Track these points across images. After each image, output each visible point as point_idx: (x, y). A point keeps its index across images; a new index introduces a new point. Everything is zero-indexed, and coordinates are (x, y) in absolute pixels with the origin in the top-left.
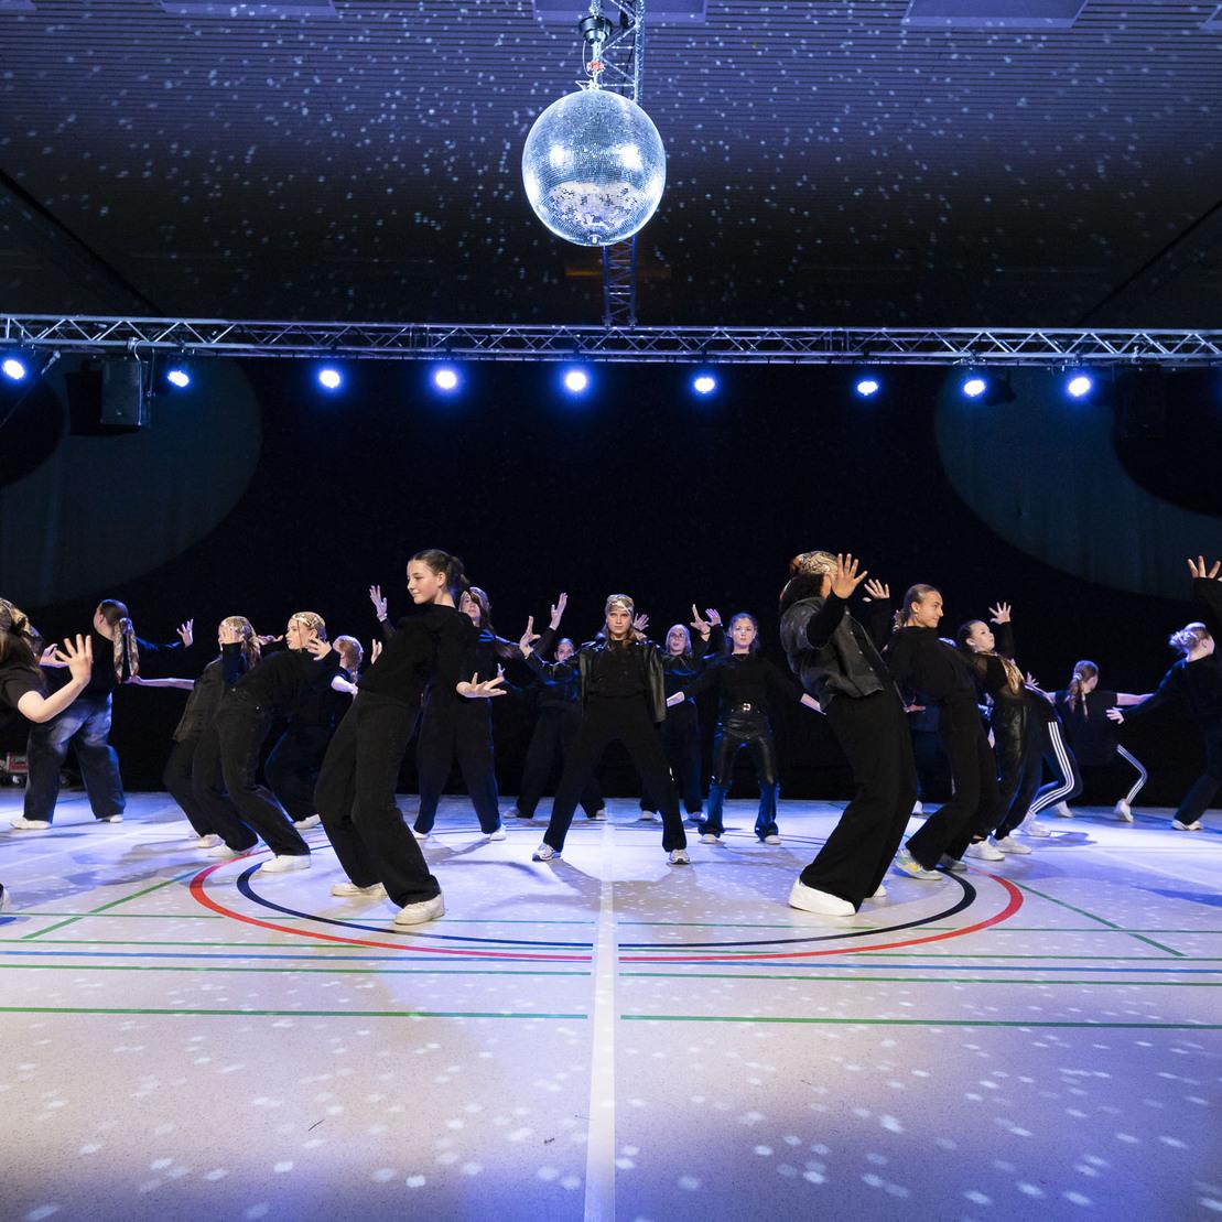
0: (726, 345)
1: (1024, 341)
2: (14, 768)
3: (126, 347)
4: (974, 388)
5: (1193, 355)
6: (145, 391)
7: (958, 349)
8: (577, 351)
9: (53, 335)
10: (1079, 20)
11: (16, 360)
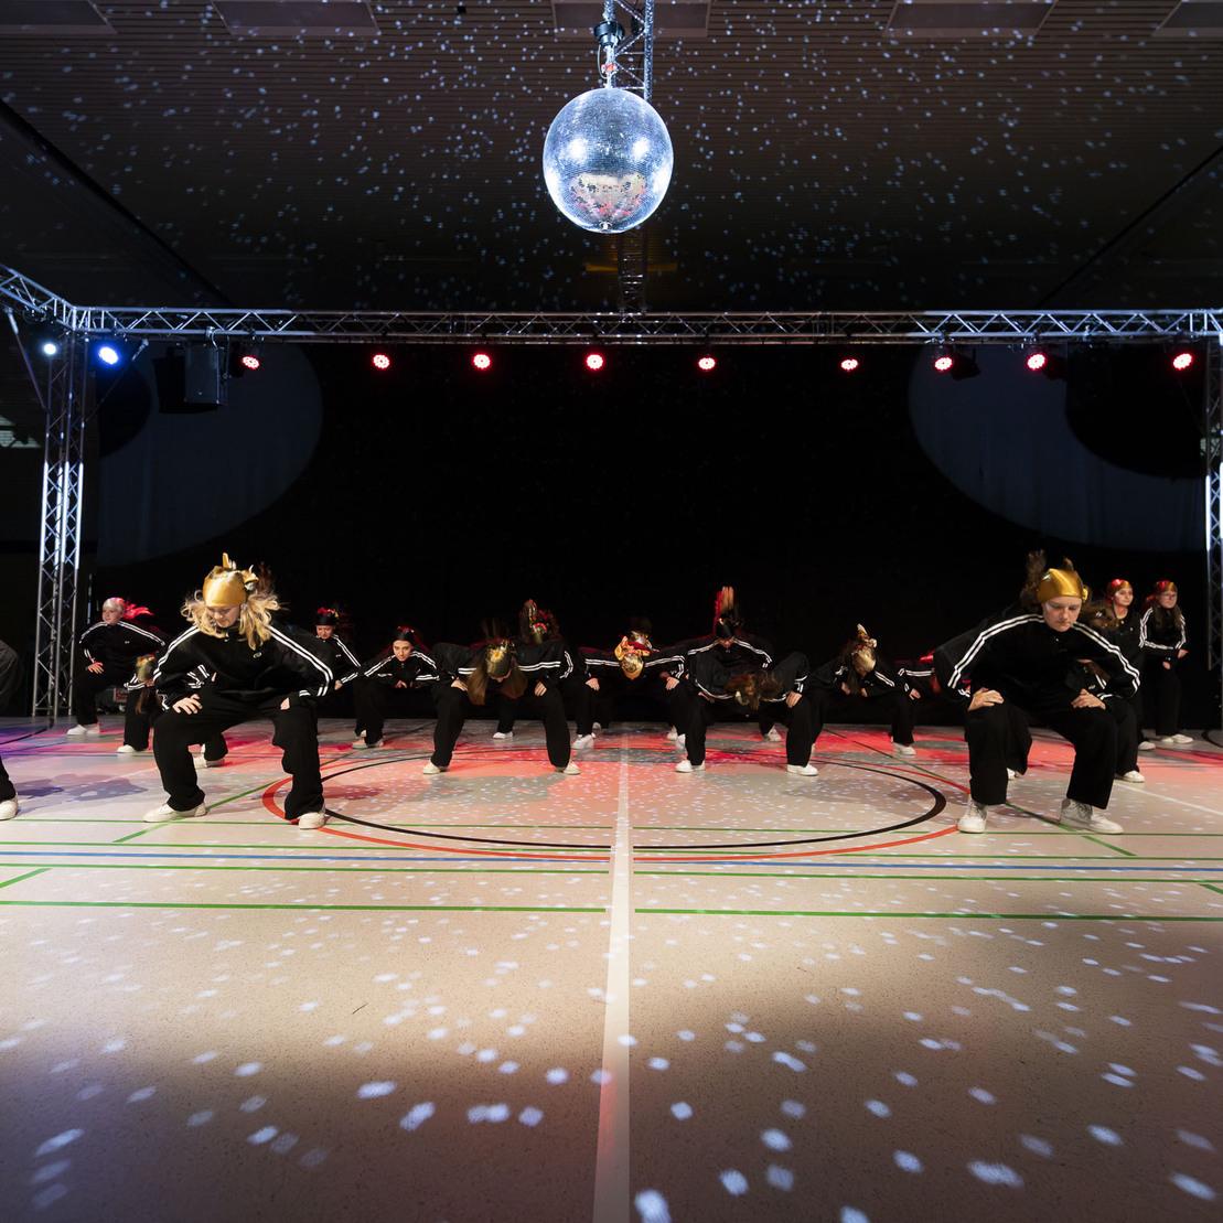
0: (725, 328)
1: (988, 322)
2: (120, 698)
3: (205, 335)
4: (944, 364)
5: (1138, 332)
6: (222, 373)
7: (930, 331)
8: (596, 335)
9: (141, 325)
10: (1042, 29)
11: (111, 347)
